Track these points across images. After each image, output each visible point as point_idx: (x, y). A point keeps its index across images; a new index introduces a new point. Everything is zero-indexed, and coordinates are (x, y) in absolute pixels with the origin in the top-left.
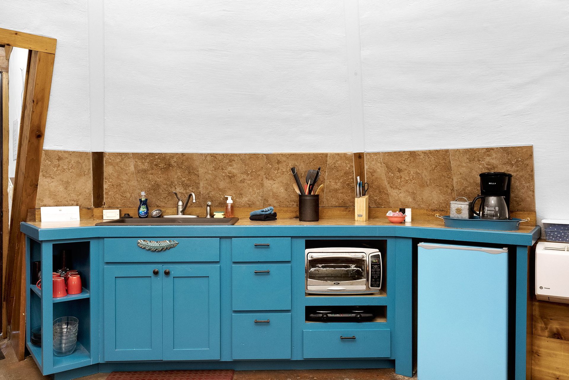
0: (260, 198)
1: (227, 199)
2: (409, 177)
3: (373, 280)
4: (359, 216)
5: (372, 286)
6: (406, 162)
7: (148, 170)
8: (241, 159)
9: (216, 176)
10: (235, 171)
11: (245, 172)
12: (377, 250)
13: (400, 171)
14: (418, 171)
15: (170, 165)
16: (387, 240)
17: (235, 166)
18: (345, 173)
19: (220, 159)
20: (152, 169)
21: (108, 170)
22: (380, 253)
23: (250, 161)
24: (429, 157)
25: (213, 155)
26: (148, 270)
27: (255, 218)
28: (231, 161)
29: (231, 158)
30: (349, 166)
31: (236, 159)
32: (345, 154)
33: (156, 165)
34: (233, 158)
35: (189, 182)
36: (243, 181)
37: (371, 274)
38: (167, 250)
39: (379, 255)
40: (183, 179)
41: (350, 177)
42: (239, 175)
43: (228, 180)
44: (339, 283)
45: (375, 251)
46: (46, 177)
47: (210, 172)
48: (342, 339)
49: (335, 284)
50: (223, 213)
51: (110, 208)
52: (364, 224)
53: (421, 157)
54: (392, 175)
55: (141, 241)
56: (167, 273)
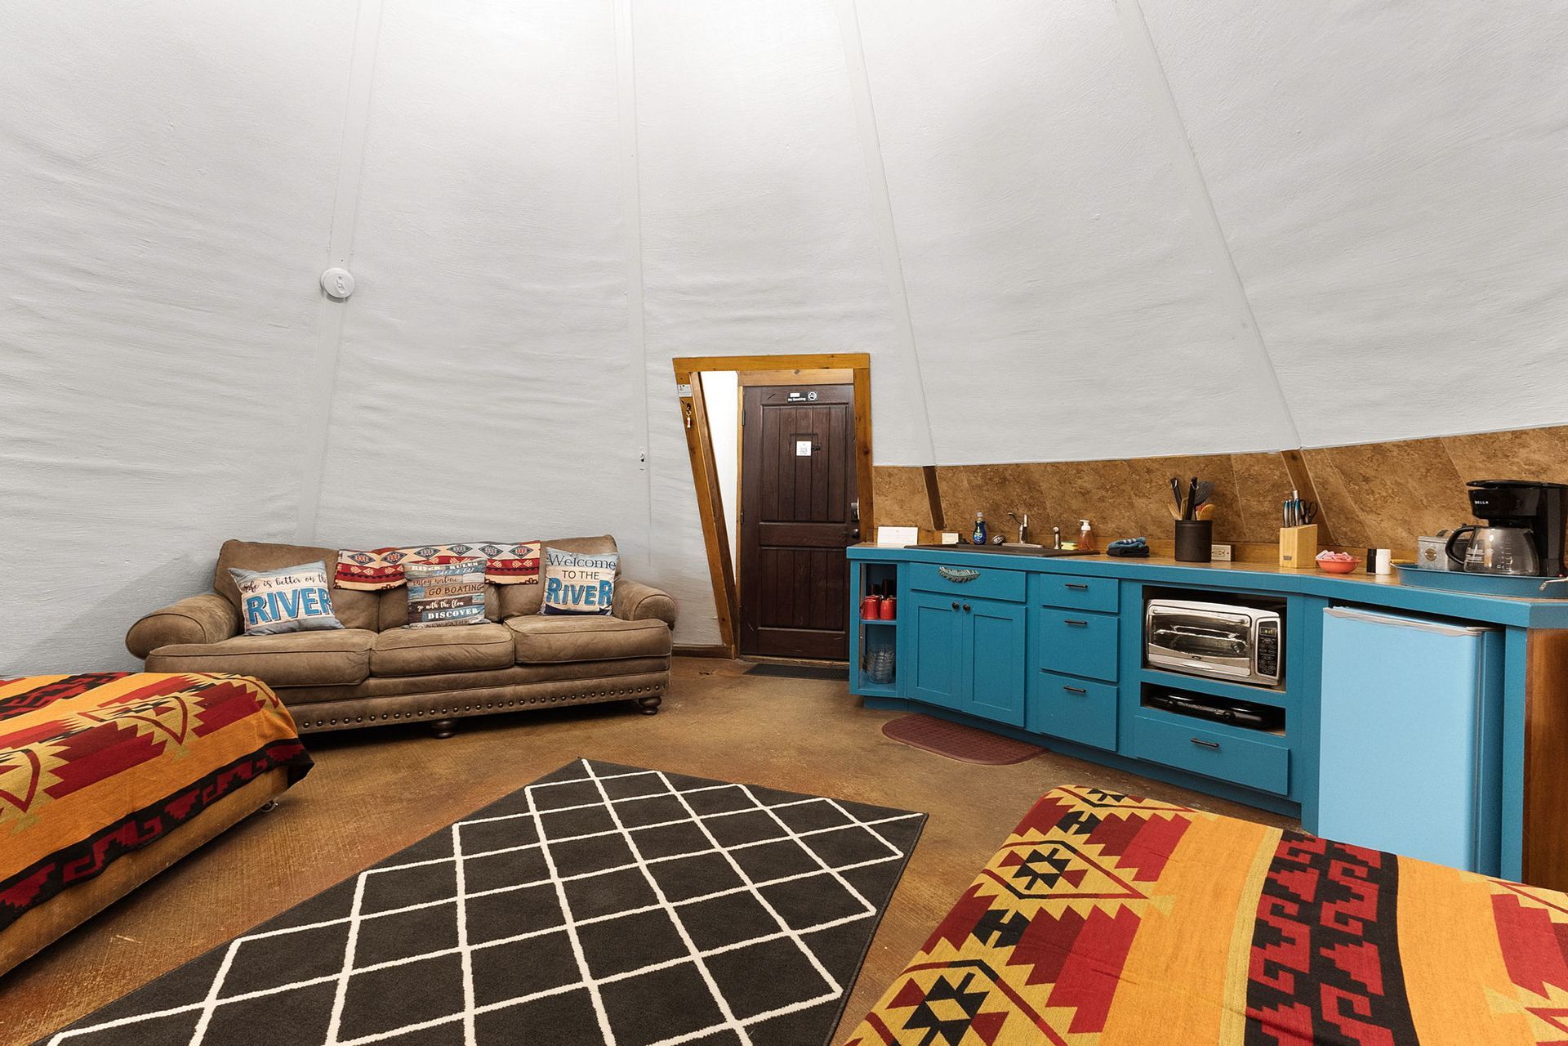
0: (1133, 524)
1: (1082, 524)
2: (1387, 492)
3: (1263, 662)
4: (1286, 558)
5: (1260, 671)
6: (1371, 464)
7: (983, 486)
8: (1092, 469)
9: (1064, 494)
10: (1088, 486)
11: (1102, 487)
12: (1277, 615)
13: (1366, 480)
14: (1398, 480)
15: (1005, 479)
16: (1286, 598)
17: (1086, 478)
18: (1273, 486)
19: (1064, 470)
20: (987, 484)
21: (943, 487)
22: (1278, 621)
23: (1106, 470)
24: (1409, 454)
25: (1053, 464)
26: (947, 603)
27: (1115, 553)
28: (1079, 472)
29: (1078, 467)
30: (1278, 473)
31: (1085, 468)
32: (1264, 454)
33: (990, 479)
34: (1080, 467)
35: (1031, 501)
36: (1102, 499)
37: (1258, 652)
38: (968, 582)
39: (1276, 623)
40: (1025, 497)
41: (1286, 492)
42: (1093, 491)
43: (1081, 498)
44: (1200, 658)
45: (1272, 616)
46: (880, 495)
47: (1055, 487)
48: (1195, 742)
49: (1193, 657)
50: (1073, 544)
51: (952, 531)
52: (1295, 573)
53: (1395, 454)
54: (1357, 488)
55: (942, 568)
56: (967, 609)
